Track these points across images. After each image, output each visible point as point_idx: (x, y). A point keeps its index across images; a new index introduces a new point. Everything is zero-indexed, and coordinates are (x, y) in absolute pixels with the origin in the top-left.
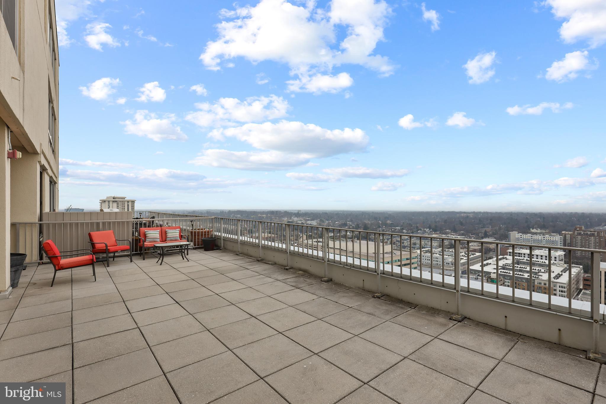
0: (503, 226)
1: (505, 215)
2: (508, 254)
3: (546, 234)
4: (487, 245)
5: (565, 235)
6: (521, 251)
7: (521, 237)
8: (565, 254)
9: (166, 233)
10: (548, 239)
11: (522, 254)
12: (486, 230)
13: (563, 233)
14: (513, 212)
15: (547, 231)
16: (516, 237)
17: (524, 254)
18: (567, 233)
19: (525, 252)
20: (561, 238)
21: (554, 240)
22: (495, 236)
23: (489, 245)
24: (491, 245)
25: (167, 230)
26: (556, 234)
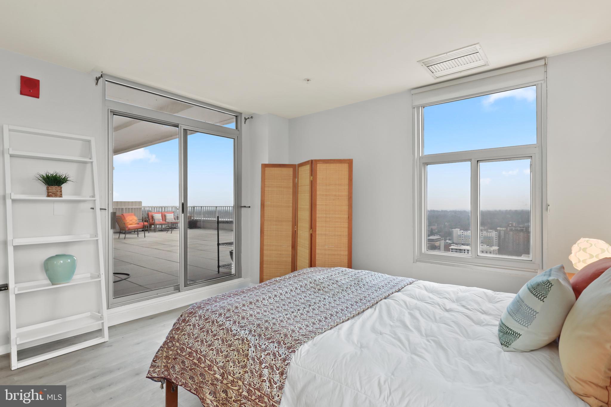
0: (448, 224)
1: (449, 213)
2: (451, 250)
3: (484, 231)
4: (433, 243)
5: (500, 230)
6: (462, 247)
7: (463, 234)
8: (498, 249)
9: (165, 216)
10: (485, 236)
11: (462, 250)
12: (432, 228)
13: (498, 230)
14: (457, 210)
15: (486, 228)
16: (458, 234)
17: (464, 250)
18: (501, 229)
19: (465, 248)
20: (496, 234)
21: (491, 236)
22: (440, 234)
23: (434, 243)
24: (437, 243)
25: (166, 214)
26: (492, 230)
